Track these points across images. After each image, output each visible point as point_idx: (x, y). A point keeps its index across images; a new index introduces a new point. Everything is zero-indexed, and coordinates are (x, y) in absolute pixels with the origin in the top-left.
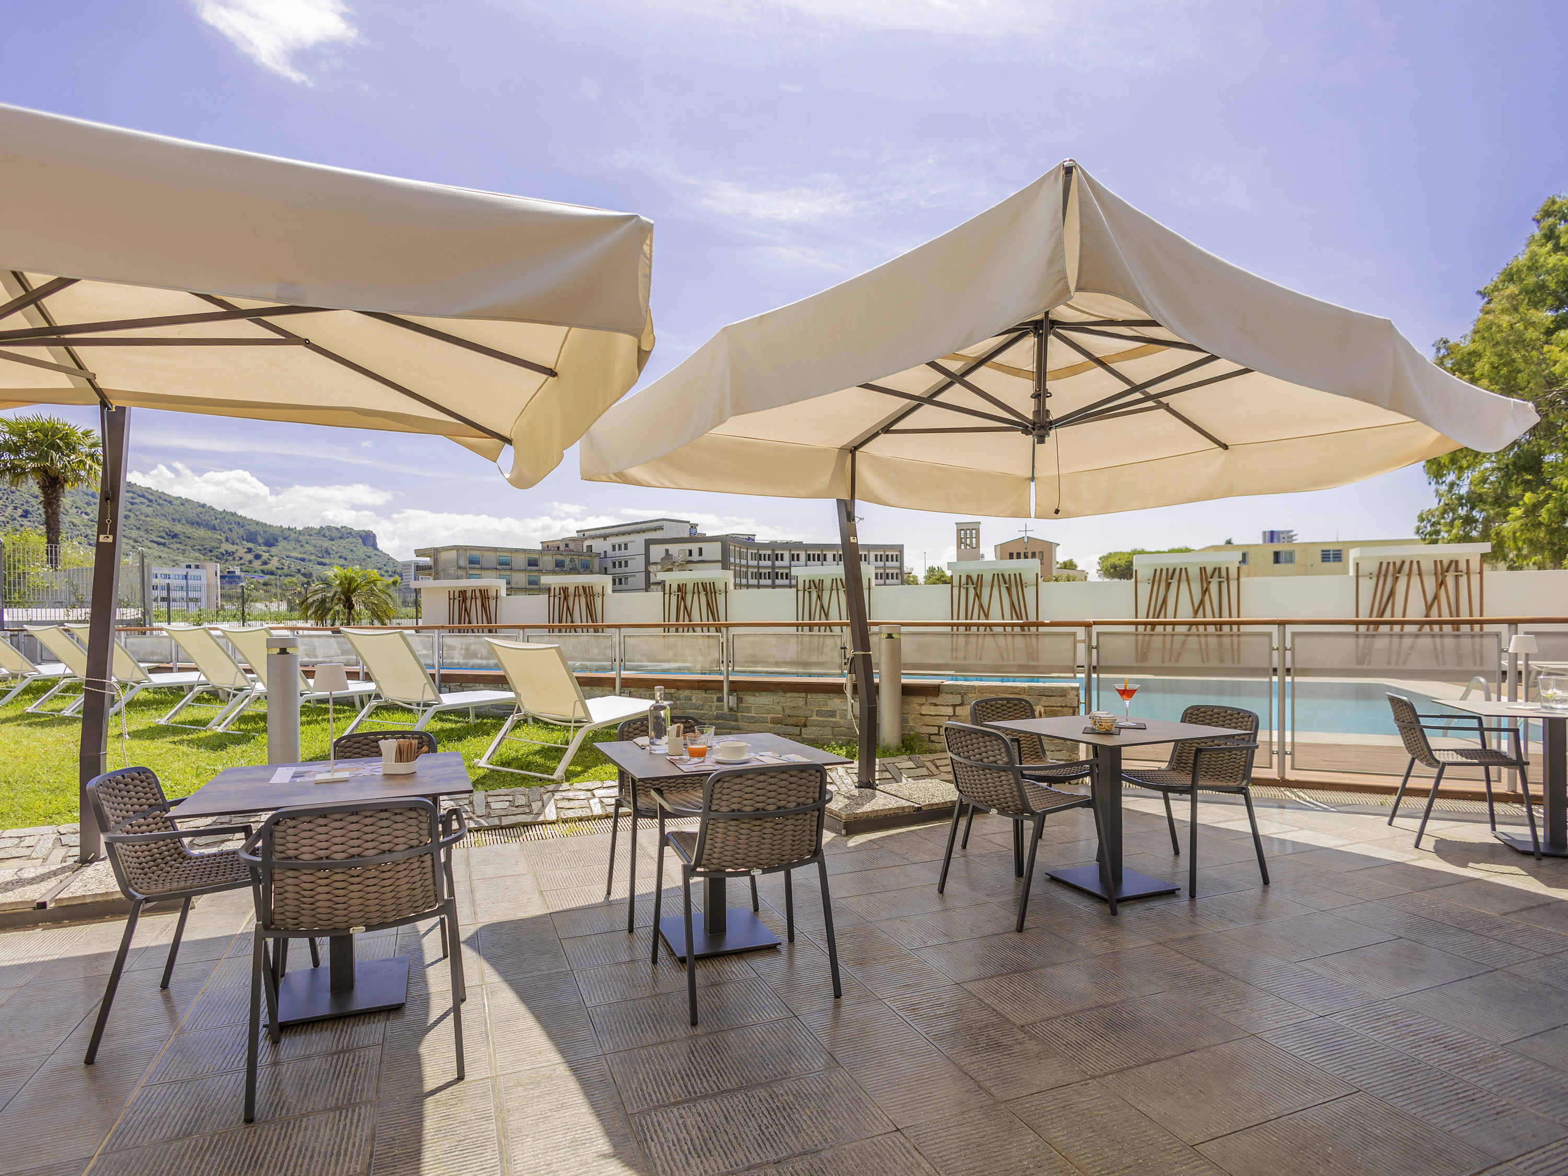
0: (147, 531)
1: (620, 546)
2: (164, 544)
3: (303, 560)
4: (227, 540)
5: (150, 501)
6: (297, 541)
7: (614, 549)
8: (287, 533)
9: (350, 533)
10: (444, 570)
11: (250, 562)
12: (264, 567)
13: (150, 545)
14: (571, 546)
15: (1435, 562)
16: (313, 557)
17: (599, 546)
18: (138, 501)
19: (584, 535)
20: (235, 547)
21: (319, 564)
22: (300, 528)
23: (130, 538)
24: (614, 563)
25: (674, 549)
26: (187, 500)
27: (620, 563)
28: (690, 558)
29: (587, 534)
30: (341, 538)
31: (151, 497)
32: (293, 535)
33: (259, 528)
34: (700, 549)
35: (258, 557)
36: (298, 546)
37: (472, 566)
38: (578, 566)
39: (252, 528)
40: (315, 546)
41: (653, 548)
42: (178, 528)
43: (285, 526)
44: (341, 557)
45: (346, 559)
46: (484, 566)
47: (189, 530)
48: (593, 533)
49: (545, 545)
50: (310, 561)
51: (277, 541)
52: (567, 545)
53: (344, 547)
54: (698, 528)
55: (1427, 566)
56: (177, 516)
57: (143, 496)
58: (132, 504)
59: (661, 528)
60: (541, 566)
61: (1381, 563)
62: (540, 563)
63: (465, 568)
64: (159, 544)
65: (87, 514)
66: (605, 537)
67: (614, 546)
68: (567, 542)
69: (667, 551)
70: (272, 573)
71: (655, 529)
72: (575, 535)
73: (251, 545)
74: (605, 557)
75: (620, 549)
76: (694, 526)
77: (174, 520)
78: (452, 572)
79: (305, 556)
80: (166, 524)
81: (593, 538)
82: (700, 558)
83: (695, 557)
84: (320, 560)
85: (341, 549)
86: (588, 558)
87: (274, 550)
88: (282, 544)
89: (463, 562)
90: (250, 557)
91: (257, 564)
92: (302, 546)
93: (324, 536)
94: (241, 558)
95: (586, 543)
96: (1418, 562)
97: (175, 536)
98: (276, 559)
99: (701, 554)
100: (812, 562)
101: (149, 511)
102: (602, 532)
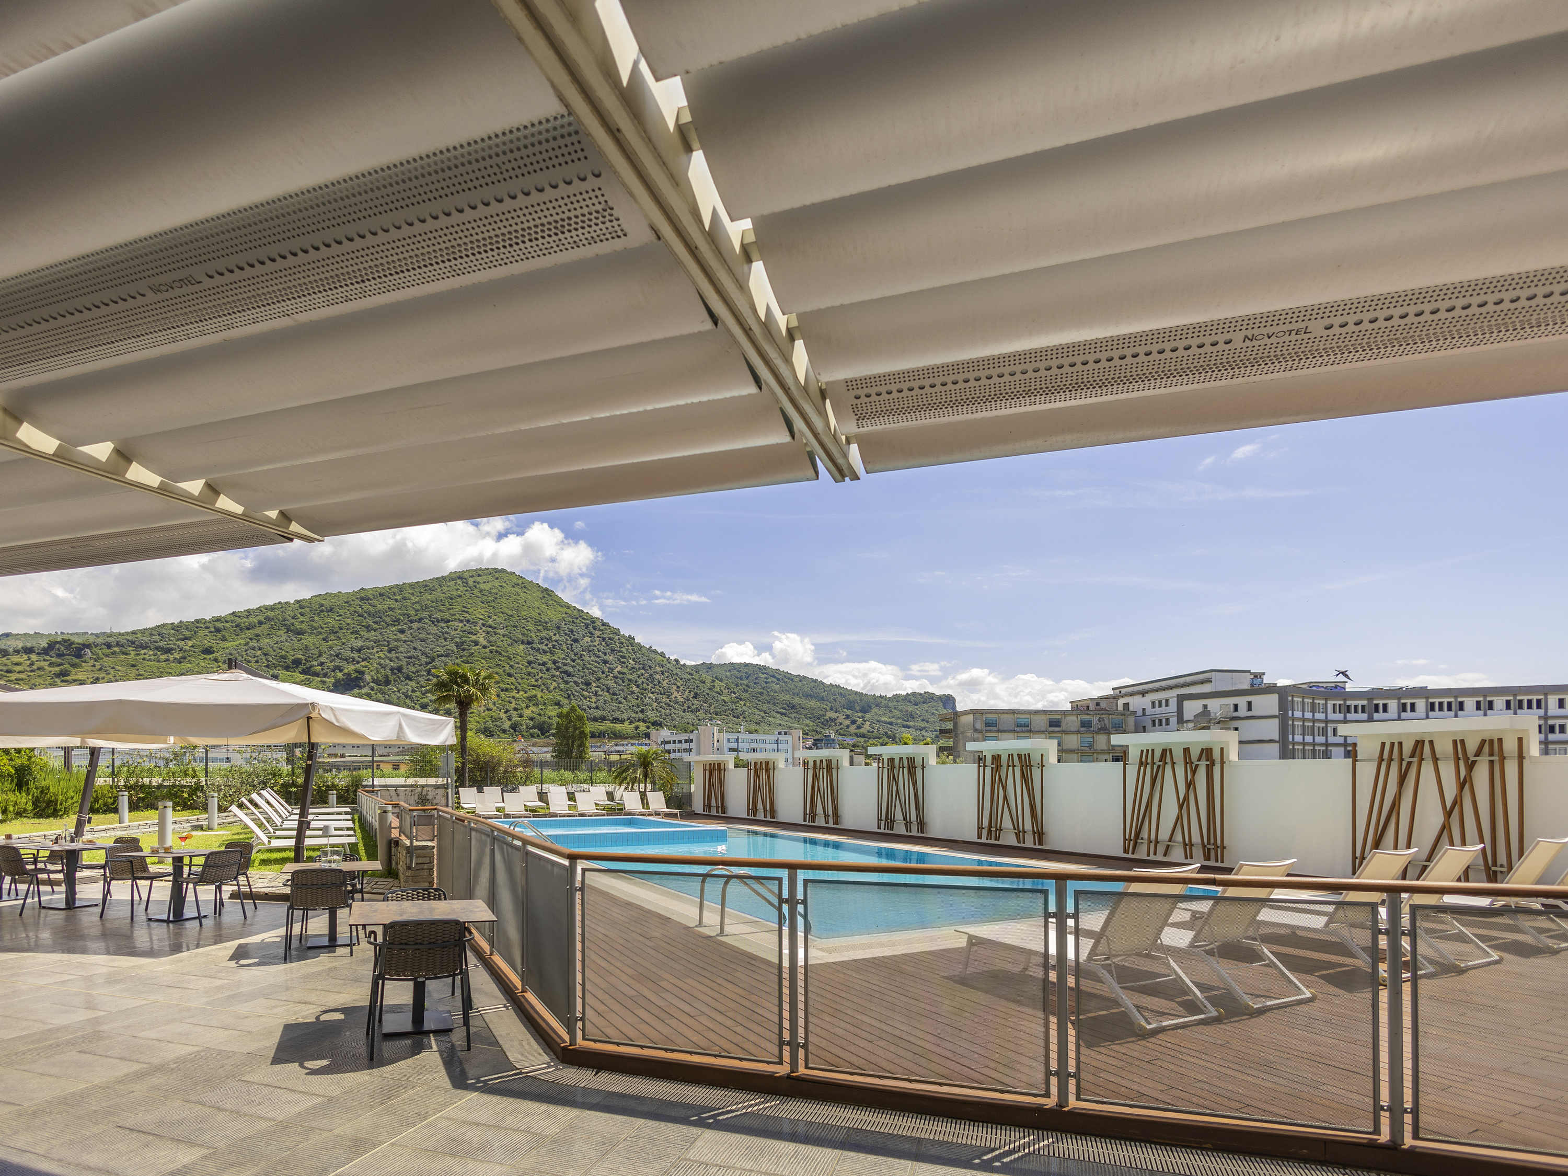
0: (774, 704)
1: (1160, 702)
2: (785, 714)
3: (891, 723)
4: (831, 709)
5: (778, 679)
6: (887, 707)
7: (1154, 707)
8: (879, 700)
9: (932, 698)
10: (962, 733)
11: (848, 727)
12: (857, 731)
13: (775, 715)
14: (1103, 705)
15: (1455, 742)
16: (899, 721)
17: (1137, 703)
18: (770, 680)
19: (1120, 692)
20: (837, 714)
21: (904, 726)
22: (890, 695)
23: (761, 710)
24: (1154, 722)
25: (1215, 706)
26: (804, 677)
27: (1160, 721)
28: (1236, 714)
29: (1123, 691)
30: (924, 703)
31: (779, 677)
32: (884, 702)
33: (857, 698)
34: (1250, 703)
35: (854, 722)
36: (887, 711)
37: (988, 728)
38: (1109, 726)
39: (851, 698)
40: (901, 711)
41: (1187, 704)
42: (796, 700)
43: (878, 694)
44: (923, 720)
45: (928, 722)
46: (1001, 728)
47: (804, 702)
48: (1130, 689)
49: (1075, 704)
50: (897, 724)
51: (870, 707)
52: (1098, 704)
53: (927, 711)
54: (1265, 677)
55: (1444, 748)
56: (796, 691)
57: (773, 676)
58: (766, 683)
59: (1209, 681)
60: (1064, 727)
61: (1383, 744)
62: (1063, 724)
63: (982, 731)
64: (782, 714)
65: (735, 693)
66: (1143, 693)
67: (1153, 703)
68: (1098, 702)
69: (1205, 706)
70: (863, 736)
71: (1202, 682)
72: (1112, 692)
73: (849, 712)
74: (1144, 714)
75: (1160, 706)
76: (1258, 676)
77: (794, 694)
78: (969, 735)
79: (893, 720)
80: (788, 697)
81: (1131, 694)
82: (1250, 714)
83: (1243, 711)
84: (905, 723)
85: (924, 713)
86: (1121, 717)
87: (868, 716)
88: (875, 710)
89: (979, 726)
90: (847, 722)
91: (853, 729)
92: (891, 711)
93: (910, 702)
94: (841, 724)
95: (1121, 702)
96: (1431, 742)
97: (793, 707)
98: (868, 723)
99: (1250, 709)
100: (1437, 713)
101: (777, 687)
102: (1141, 688)
